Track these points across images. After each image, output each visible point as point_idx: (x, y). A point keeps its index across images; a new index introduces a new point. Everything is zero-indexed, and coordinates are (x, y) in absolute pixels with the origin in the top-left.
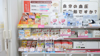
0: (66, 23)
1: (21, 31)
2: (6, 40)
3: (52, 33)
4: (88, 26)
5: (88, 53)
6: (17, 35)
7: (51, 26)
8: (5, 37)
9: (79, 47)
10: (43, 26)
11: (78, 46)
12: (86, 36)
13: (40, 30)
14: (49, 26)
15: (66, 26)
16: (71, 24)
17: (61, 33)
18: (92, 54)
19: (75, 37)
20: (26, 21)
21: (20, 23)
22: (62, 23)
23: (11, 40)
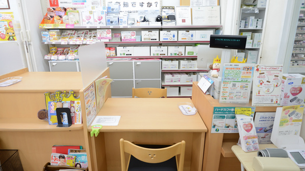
0: (103, 21)
1: (44, 33)
2: (24, 43)
3: (88, 35)
4: (134, 25)
5: (134, 61)
6: (41, 38)
7: (84, 26)
8: (23, 39)
9: (124, 54)
10: (73, 25)
11: (122, 53)
12: (133, 40)
13: (74, 32)
14: (81, 26)
15: (104, 25)
16: (112, 22)
17: (98, 36)
18: (139, 62)
19: (117, 40)
20: (52, 19)
21: (43, 22)
22: (98, 21)
23: (32, 43)
